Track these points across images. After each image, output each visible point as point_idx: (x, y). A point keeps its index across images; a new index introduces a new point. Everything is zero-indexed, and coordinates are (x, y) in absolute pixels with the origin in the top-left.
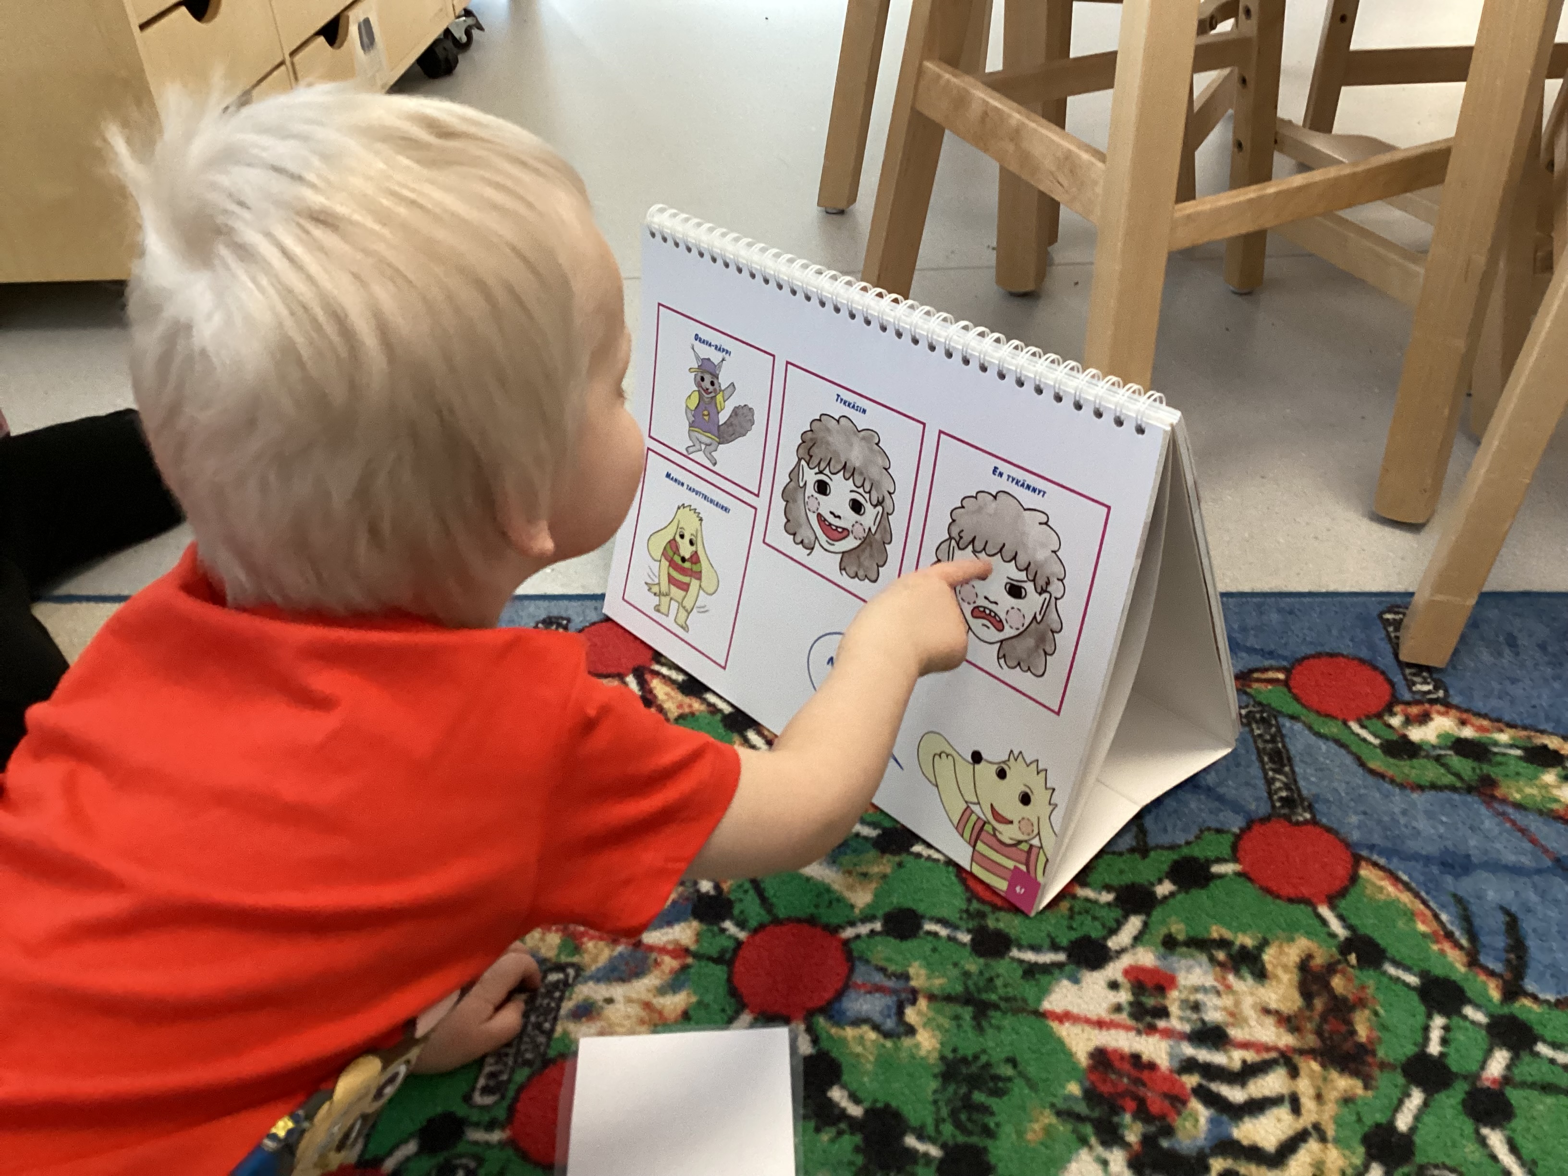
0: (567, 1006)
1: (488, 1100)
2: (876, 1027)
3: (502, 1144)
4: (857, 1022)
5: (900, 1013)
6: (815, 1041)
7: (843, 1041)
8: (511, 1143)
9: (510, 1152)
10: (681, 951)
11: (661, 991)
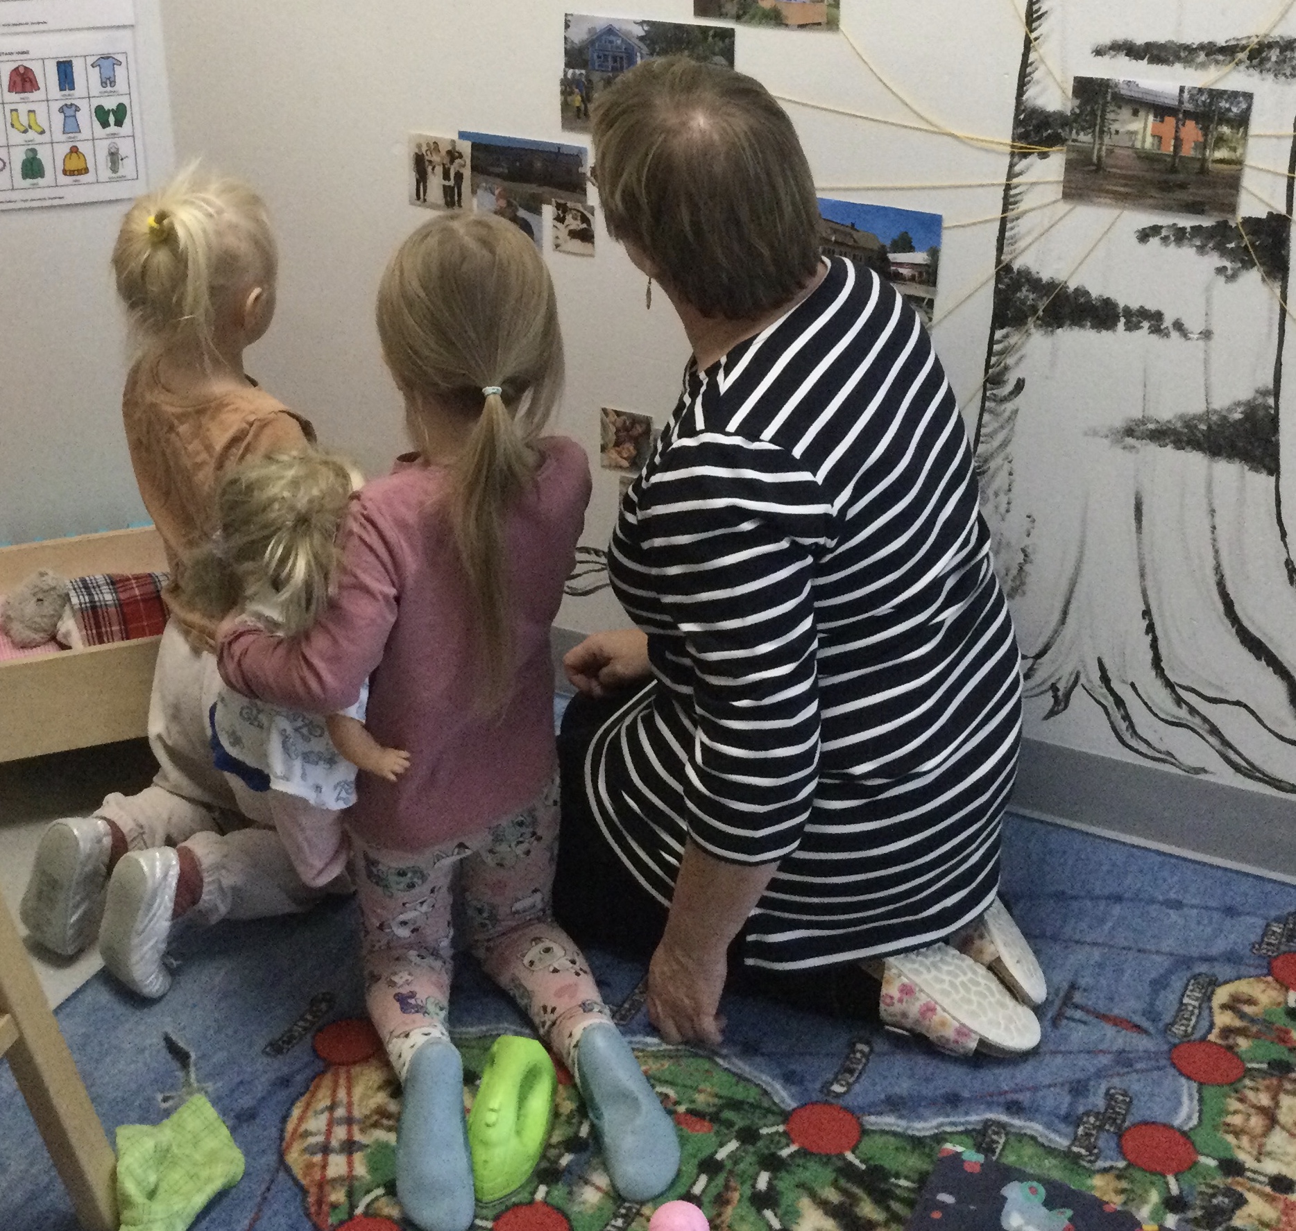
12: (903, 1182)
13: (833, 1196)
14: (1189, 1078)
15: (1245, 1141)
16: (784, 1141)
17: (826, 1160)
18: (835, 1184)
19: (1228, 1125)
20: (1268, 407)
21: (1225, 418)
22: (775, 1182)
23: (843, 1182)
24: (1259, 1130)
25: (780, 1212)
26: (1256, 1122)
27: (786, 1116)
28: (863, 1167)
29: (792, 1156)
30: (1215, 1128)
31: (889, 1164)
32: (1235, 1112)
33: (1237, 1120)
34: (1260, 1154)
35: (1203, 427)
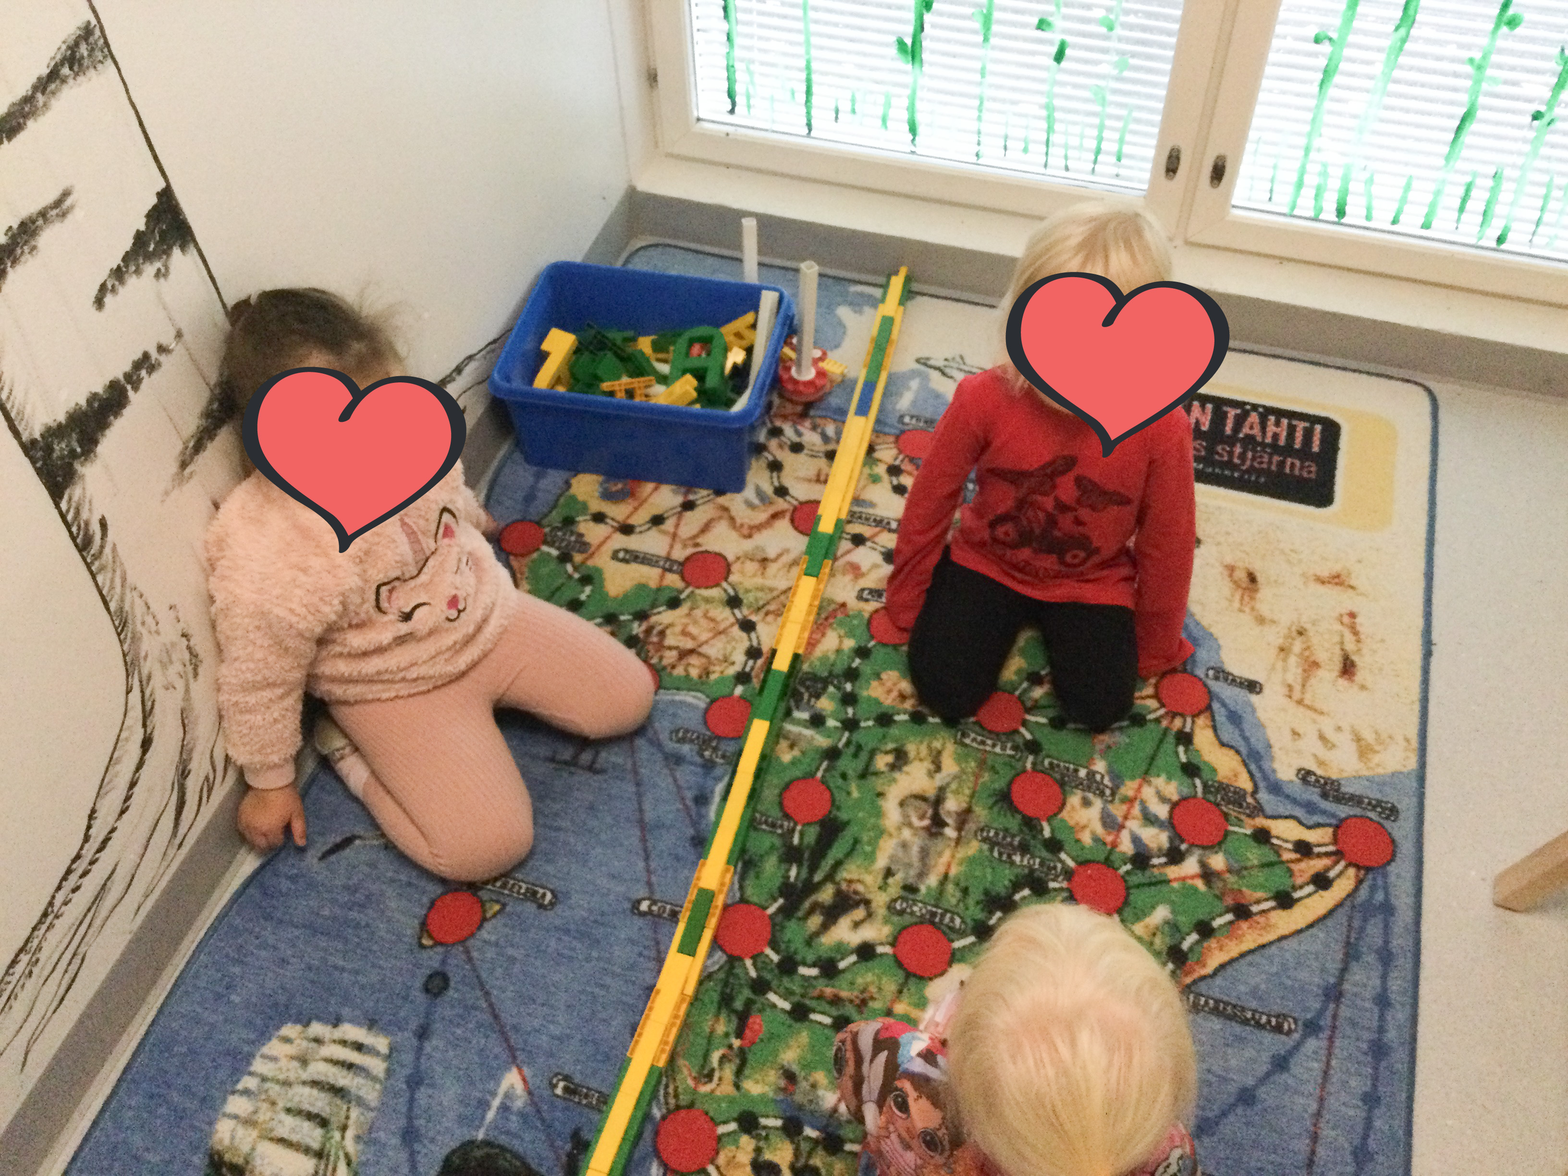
0: (1090, 795)
1: (1046, 764)
3: (1025, 768)
6: (1055, 890)
8: (1024, 771)
9: (1021, 769)
10: (1114, 845)
11: (1093, 833)
12: (793, 873)
15: (715, 669)
16: (762, 959)
17: (777, 929)
18: (803, 920)
19: (700, 677)
22: (808, 962)
23: (800, 914)
24: (704, 660)
26: (695, 660)
27: (734, 959)
28: (781, 901)
29: (778, 952)
30: (704, 683)
31: (777, 882)
32: (686, 670)
33: (695, 671)
34: (726, 662)
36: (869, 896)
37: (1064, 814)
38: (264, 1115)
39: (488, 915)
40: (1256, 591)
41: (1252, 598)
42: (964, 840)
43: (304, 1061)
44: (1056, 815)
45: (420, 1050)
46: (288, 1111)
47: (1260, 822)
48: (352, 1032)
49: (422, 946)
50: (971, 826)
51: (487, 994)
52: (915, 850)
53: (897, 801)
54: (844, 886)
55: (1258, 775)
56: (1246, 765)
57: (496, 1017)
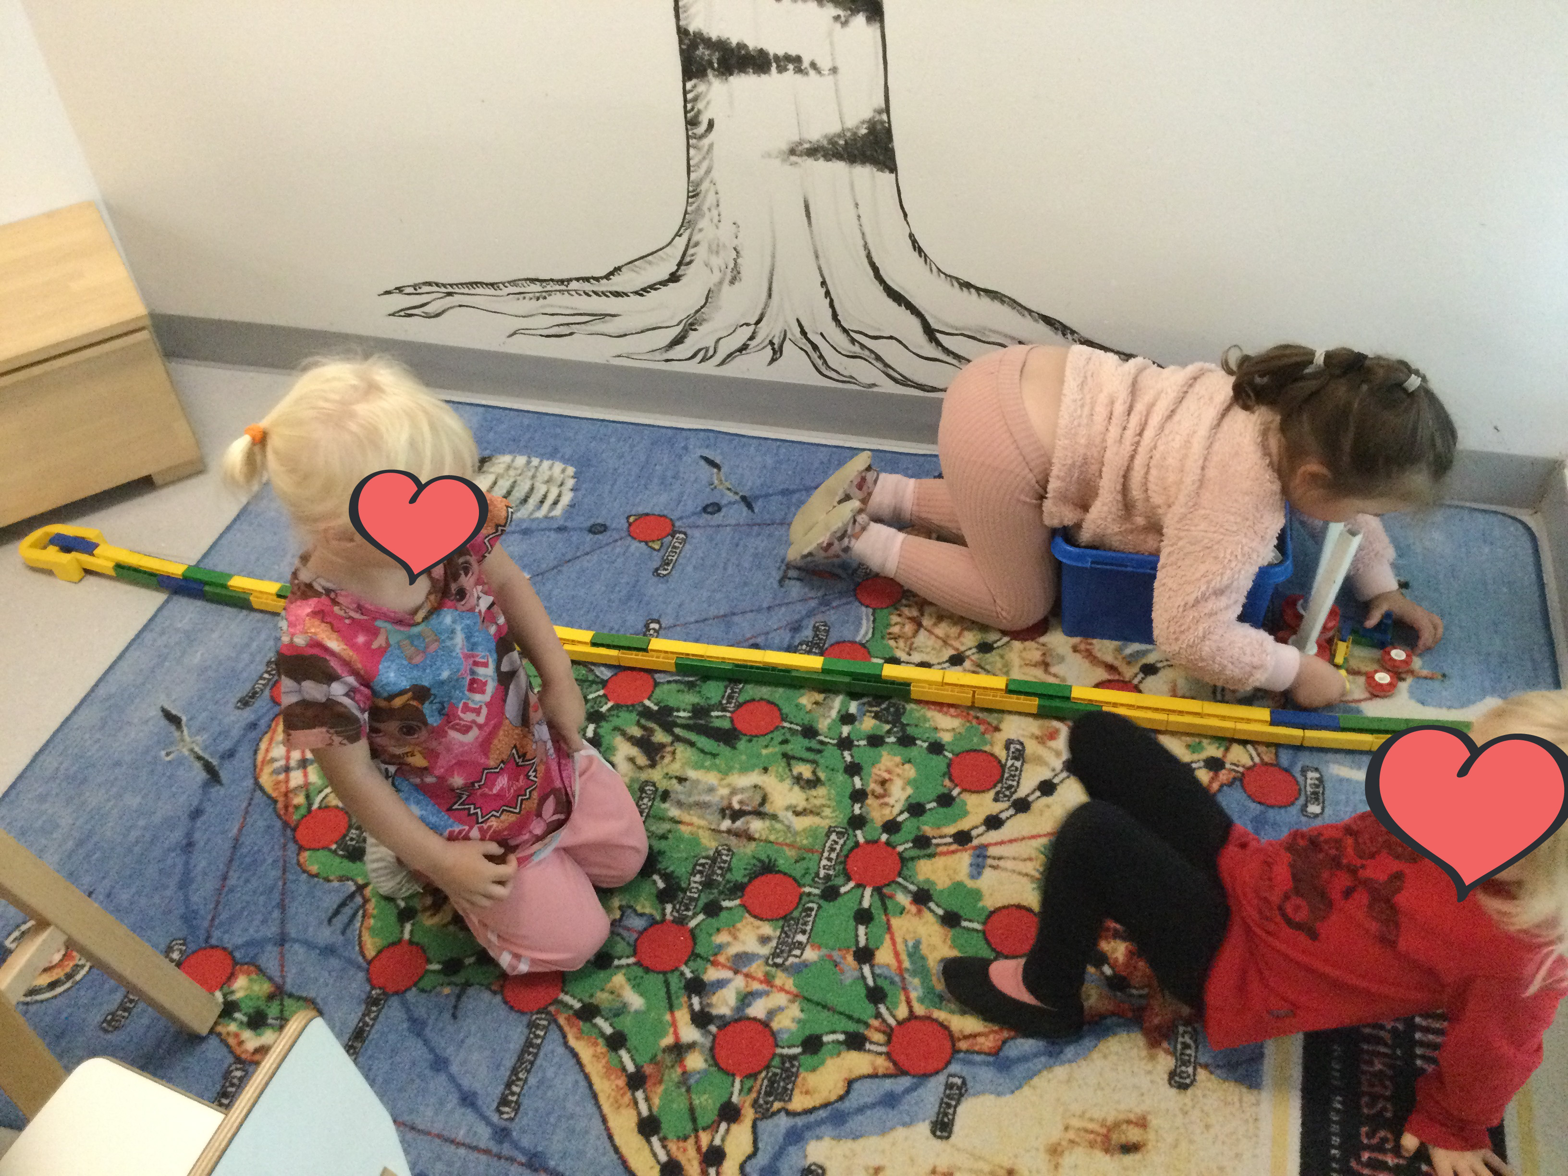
0: (774, 943)
1: (810, 905)
2: (635, 911)
3: (804, 886)
4: (642, 915)
5: (622, 916)
6: (664, 909)
7: (652, 907)
8: (801, 886)
9: (802, 882)
10: (715, 964)
11: (728, 944)
12: (682, 714)
13: (637, 732)
14: (867, 606)
15: (901, 643)
16: (603, 700)
17: (630, 708)
18: (638, 724)
19: (890, 634)
20: (882, 122)
21: (855, 134)
22: (599, 730)
23: (643, 721)
24: (910, 634)
25: (602, 750)
26: (909, 628)
27: (604, 683)
28: (656, 708)
29: (609, 710)
30: (883, 638)
31: (672, 703)
32: (896, 624)
33: (896, 630)
34: (911, 649)
35: (842, 142)
36: (658, 767)
37: (749, 919)
38: (512, 473)
39: (650, 544)
40: (1107, 1151)
41: (1092, 1145)
42: (718, 836)
43: (548, 481)
44: (748, 912)
45: (550, 530)
46: (515, 482)
47: (749, 1114)
48: (567, 498)
49: (628, 517)
50: (733, 841)
51: (587, 554)
52: (707, 798)
53: (760, 784)
54: (669, 749)
55: (812, 1118)
56: (825, 1106)
57: (569, 561)
